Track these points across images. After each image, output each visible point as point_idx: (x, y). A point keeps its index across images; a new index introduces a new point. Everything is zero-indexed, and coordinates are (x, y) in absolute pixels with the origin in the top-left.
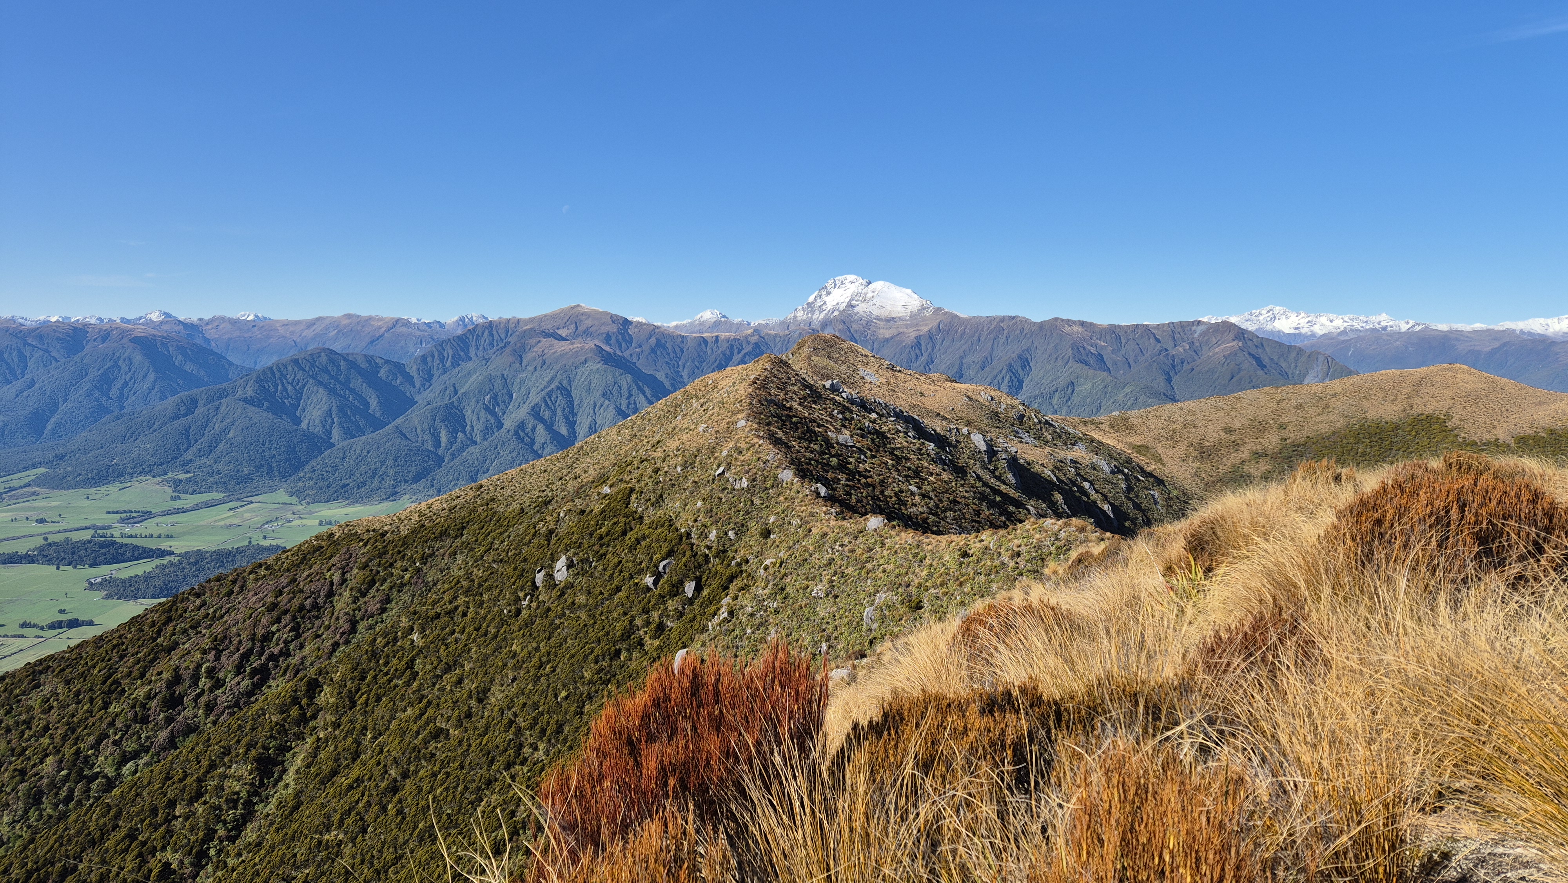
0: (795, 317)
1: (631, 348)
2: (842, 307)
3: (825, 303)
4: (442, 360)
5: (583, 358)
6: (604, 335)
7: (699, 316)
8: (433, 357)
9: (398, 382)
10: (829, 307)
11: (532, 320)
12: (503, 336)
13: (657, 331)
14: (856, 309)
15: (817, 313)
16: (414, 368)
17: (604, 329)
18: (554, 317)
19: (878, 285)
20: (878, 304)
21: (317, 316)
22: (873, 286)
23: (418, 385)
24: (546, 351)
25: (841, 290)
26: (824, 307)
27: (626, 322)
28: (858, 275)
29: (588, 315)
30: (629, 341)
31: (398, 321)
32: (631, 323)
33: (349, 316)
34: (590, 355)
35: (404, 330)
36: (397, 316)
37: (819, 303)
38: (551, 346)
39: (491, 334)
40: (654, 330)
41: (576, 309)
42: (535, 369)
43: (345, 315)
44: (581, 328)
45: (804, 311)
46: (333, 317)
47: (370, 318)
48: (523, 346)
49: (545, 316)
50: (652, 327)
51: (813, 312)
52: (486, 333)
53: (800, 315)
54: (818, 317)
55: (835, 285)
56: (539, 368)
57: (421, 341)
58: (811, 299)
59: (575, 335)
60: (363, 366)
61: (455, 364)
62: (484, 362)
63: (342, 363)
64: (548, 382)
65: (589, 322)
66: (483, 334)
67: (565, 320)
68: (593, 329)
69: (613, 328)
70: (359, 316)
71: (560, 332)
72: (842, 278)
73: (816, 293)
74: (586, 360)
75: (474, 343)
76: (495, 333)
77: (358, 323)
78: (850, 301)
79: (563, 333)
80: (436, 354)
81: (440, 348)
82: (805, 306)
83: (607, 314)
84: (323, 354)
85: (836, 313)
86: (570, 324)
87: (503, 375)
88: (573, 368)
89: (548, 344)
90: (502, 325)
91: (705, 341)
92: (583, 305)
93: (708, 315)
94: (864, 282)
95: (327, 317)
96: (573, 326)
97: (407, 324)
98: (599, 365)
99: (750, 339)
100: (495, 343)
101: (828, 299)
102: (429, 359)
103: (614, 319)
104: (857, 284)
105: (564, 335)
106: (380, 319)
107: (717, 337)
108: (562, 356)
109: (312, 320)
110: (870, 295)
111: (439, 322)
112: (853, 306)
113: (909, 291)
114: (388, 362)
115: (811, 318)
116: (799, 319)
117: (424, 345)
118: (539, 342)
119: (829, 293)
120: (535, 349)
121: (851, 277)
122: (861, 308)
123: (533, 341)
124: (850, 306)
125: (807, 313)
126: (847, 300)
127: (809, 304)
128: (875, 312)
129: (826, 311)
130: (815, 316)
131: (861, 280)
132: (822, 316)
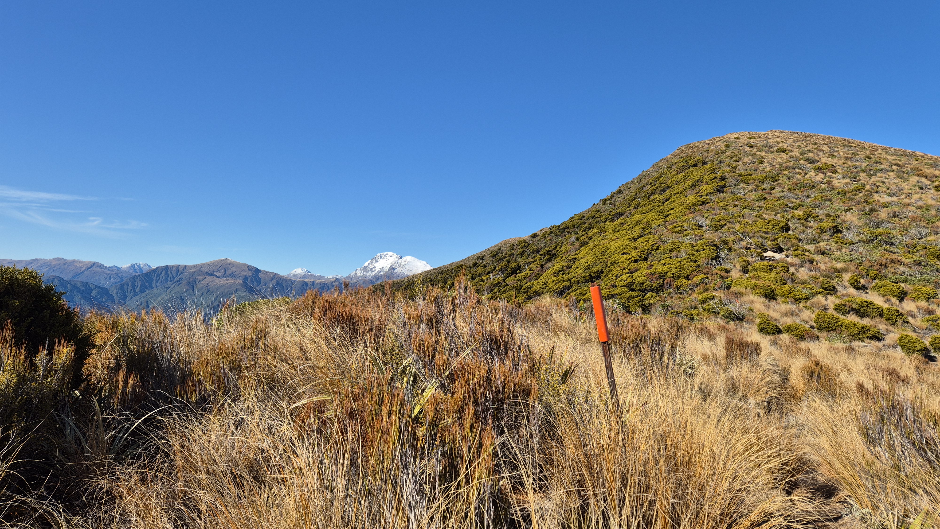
0: (356, 274)
1: (260, 286)
2: (387, 269)
3: (374, 267)
4: (134, 287)
5: (235, 289)
6: (243, 277)
7: (294, 271)
8: (128, 285)
9: (104, 299)
10: (377, 269)
11: (195, 266)
12: (174, 275)
13: (276, 276)
14: (395, 271)
15: (370, 272)
16: (115, 291)
17: (243, 274)
18: (210, 265)
19: (408, 258)
20: (408, 268)
21: (34, 258)
22: (404, 258)
23: (116, 302)
24: (210, 284)
25: (384, 260)
26: (374, 269)
27: (257, 271)
28: (395, 253)
29: (233, 265)
30: (259, 281)
31: (94, 263)
32: (260, 271)
33: (58, 259)
34: (239, 287)
35: (98, 269)
36: (93, 260)
37: (371, 266)
38: (213, 281)
39: (167, 273)
40: (275, 276)
41: (225, 261)
42: (203, 294)
43: (55, 259)
44: (228, 272)
45: (361, 271)
46: (46, 260)
47: (74, 261)
48: (195, 281)
49: (204, 264)
50: (273, 274)
51: (367, 271)
52: (164, 272)
53: (359, 273)
54: (370, 275)
55: (381, 257)
56: (205, 293)
57: (110, 277)
58: (366, 264)
59: (224, 276)
60: (81, 288)
61: (142, 291)
62: (165, 289)
63: (68, 285)
64: (212, 302)
65: (233, 269)
66: (161, 273)
67: (218, 267)
68: (236, 273)
69: (249, 273)
70: (65, 259)
71: (215, 273)
72: (385, 253)
73: (369, 261)
74: (236, 290)
75: (155, 279)
76: (169, 273)
77: (65, 264)
78: (391, 266)
79: (218, 274)
80: (130, 284)
81: (132, 280)
82: (362, 268)
83: (245, 265)
84: (56, 279)
85: (382, 273)
86: (222, 269)
87: (181, 297)
88: (228, 294)
89: (211, 279)
90: (174, 268)
91: (306, 283)
92: (230, 259)
93: (299, 271)
94: (398, 257)
95: (42, 259)
96: (223, 271)
97: (101, 266)
98: (245, 293)
99: (334, 284)
100: (169, 279)
101: (376, 265)
102: (125, 286)
103: (250, 268)
104: (393, 257)
105: (218, 275)
106: (81, 262)
107: (313, 282)
108: (221, 287)
109: (30, 260)
110: (403, 263)
111: (116, 267)
112: (394, 269)
113: (425, 263)
114: (97, 287)
115: (366, 275)
116: (358, 275)
117: (112, 280)
118: (205, 278)
119: (377, 262)
120: (202, 282)
121: (390, 253)
122: (399, 270)
123: (201, 278)
124: (392, 269)
125: (364, 272)
126: (389, 266)
127: (365, 267)
128: (407, 273)
129: (376, 272)
130: (368, 274)
131: (396, 256)
132: (373, 274)
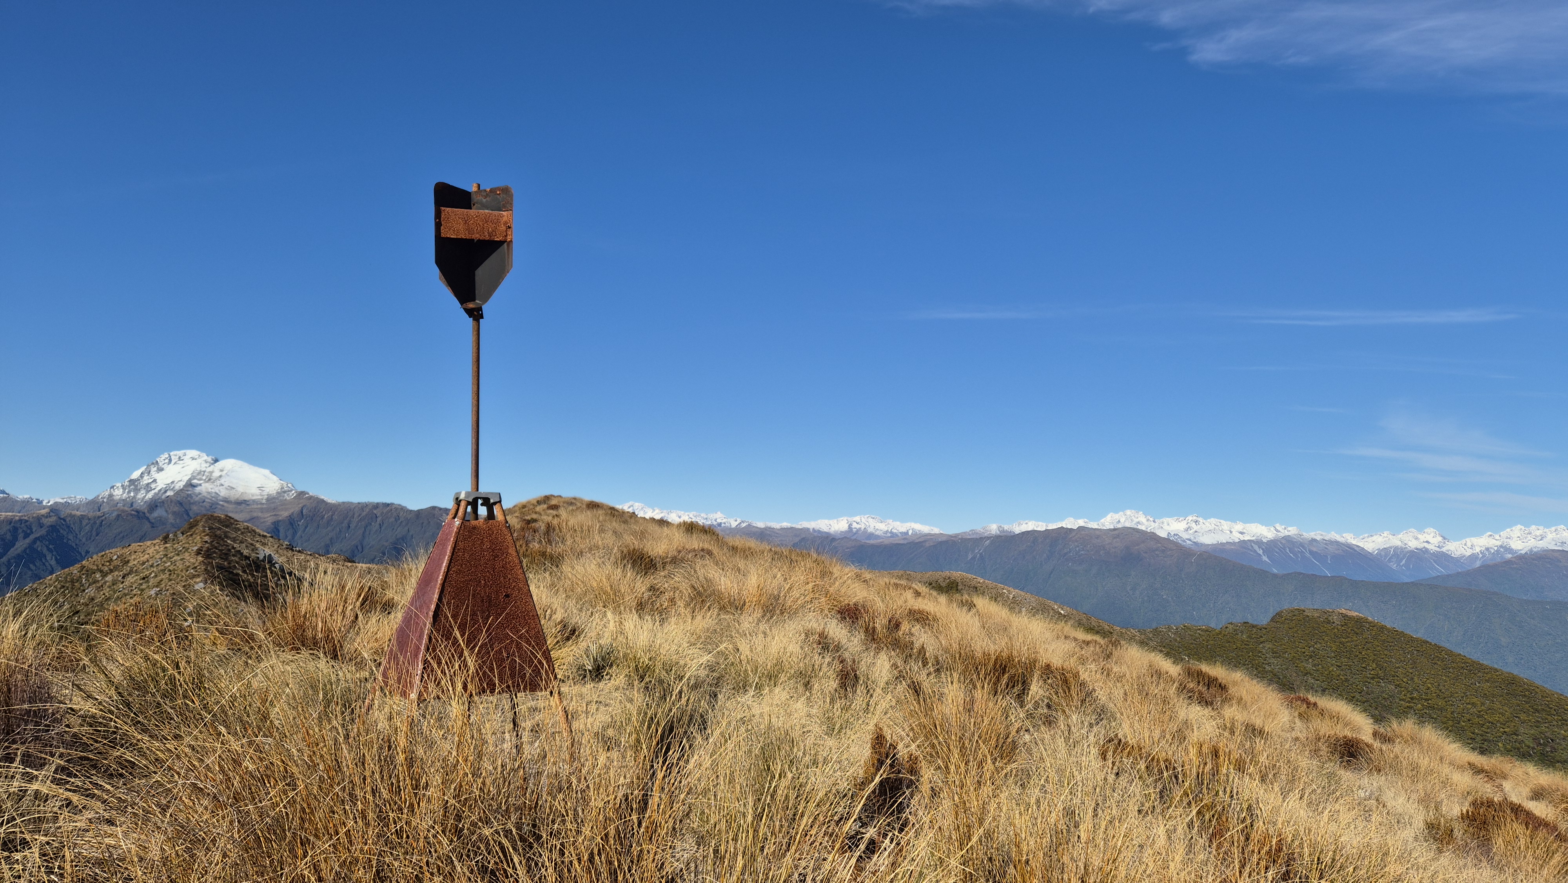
0: (111, 496)
2: (181, 485)
3: (155, 481)
10: (160, 485)
14: (198, 489)
15: (143, 491)
19: (228, 464)
20: (226, 485)
22: (219, 465)
25: (177, 468)
26: (153, 486)
28: (201, 451)
37: (146, 480)
45: (124, 489)
51: (137, 490)
53: (118, 493)
54: (144, 496)
55: (170, 460)
58: (135, 475)
72: (180, 453)
73: (143, 469)
78: (190, 480)
82: (127, 483)
85: (170, 493)
94: (209, 459)
101: (159, 476)
104: (199, 461)
110: (216, 474)
112: (194, 486)
113: (267, 472)
115: (134, 497)
116: (117, 498)
119: (160, 470)
121: (194, 453)
122: (205, 488)
124: (190, 485)
125: (129, 492)
126: (186, 479)
127: (132, 482)
128: (223, 493)
129: (156, 491)
130: (140, 495)
131: (205, 457)
132: (150, 495)
